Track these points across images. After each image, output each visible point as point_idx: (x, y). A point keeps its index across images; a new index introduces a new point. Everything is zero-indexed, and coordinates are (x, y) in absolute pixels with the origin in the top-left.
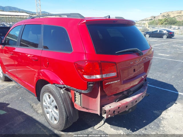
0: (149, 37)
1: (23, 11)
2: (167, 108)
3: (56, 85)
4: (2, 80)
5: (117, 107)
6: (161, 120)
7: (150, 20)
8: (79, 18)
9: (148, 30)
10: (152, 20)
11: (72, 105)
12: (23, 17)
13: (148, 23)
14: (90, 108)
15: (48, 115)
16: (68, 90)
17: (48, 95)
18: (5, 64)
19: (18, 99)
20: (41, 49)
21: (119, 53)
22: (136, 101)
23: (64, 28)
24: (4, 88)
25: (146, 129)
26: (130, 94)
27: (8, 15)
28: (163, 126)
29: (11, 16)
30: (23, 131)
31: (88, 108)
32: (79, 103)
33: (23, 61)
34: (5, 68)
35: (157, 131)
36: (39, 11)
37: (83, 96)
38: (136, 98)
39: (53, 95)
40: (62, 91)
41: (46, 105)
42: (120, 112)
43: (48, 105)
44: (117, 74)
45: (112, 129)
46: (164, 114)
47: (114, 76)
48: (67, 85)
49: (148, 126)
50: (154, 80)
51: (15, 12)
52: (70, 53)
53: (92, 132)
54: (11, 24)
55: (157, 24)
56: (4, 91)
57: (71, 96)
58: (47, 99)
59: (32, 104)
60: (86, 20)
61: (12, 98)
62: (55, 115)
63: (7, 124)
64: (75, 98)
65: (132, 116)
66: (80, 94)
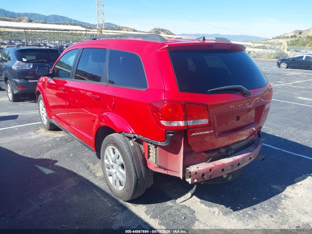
0: (287, 68)
1: (76, 23)
2: (295, 183)
3: (123, 134)
4: (45, 128)
5: (208, 169)
6: (282, 199)
7: (292, 37)
8: (160, 41)
9: (287, 55)
10: (295, 36)
11: (145, 162)
12: (75, 32)
13: (287, 42)
14: (169, 169)
15: (110, 178)
16: (139, 141)
17: (112, 149)
18: (51, 104)
19: (69, 156)
20: (106, 84)
21: (214, 91)
22: (239, 164)
23: (138, 55)
24: (49, 139)
25: (254, 209)
26: (230, 153)
27: (54, 30)
28: (283, 207)
29: (57, 31)
30: (75, 197)
31: (166, 167)
32: (154, 160)
33: (77, 101)
34: (51, 111)
35: (272, 213)
36: (101, 23)
37: (159, 151)
38: (239, 160)
39: (118, 148)
40: (131, 143)
41: (108, 163)
42: (212, 177)
43: (112, 163)
44: (209, 122)
45: (203, 206)
46: (289, 190)
47: (205, 124)
48: (138, 134)
49: (259, 205)
50: (281, 138)
51: (64, 24)
52: (144, 90)
53: (172, 207)
54: (57, 44)
55: (304, 45)
56: (49, 143)
57: (143, 151)
58: (110, 154)
59: (88, 164)
60: (168, 45)
61: (60, 154)
62: (120, 177)
63: (54, 188)
64: (149, 153)
65: (236, 190)
66: (156, 146)
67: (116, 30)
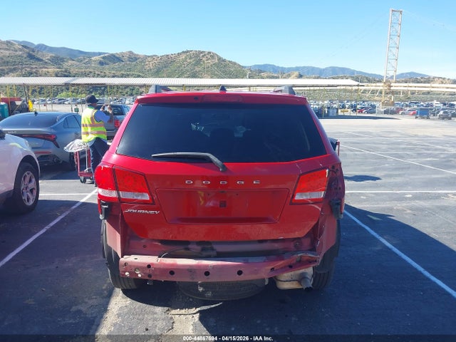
5: (145, 263)
22: (207, 273)
36: (391, 73)
42: (153, 278)
67: (421, 82)
